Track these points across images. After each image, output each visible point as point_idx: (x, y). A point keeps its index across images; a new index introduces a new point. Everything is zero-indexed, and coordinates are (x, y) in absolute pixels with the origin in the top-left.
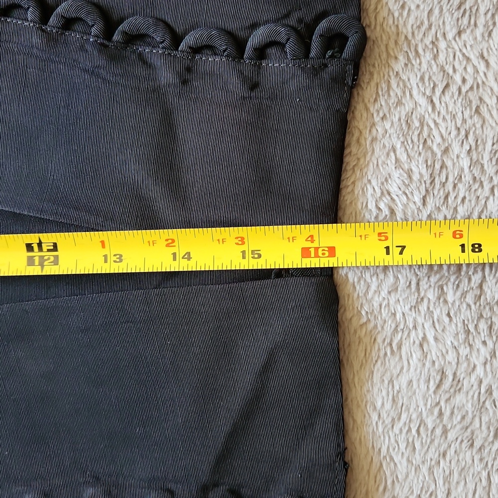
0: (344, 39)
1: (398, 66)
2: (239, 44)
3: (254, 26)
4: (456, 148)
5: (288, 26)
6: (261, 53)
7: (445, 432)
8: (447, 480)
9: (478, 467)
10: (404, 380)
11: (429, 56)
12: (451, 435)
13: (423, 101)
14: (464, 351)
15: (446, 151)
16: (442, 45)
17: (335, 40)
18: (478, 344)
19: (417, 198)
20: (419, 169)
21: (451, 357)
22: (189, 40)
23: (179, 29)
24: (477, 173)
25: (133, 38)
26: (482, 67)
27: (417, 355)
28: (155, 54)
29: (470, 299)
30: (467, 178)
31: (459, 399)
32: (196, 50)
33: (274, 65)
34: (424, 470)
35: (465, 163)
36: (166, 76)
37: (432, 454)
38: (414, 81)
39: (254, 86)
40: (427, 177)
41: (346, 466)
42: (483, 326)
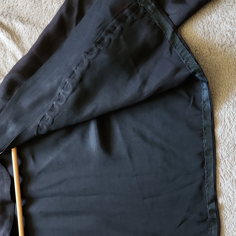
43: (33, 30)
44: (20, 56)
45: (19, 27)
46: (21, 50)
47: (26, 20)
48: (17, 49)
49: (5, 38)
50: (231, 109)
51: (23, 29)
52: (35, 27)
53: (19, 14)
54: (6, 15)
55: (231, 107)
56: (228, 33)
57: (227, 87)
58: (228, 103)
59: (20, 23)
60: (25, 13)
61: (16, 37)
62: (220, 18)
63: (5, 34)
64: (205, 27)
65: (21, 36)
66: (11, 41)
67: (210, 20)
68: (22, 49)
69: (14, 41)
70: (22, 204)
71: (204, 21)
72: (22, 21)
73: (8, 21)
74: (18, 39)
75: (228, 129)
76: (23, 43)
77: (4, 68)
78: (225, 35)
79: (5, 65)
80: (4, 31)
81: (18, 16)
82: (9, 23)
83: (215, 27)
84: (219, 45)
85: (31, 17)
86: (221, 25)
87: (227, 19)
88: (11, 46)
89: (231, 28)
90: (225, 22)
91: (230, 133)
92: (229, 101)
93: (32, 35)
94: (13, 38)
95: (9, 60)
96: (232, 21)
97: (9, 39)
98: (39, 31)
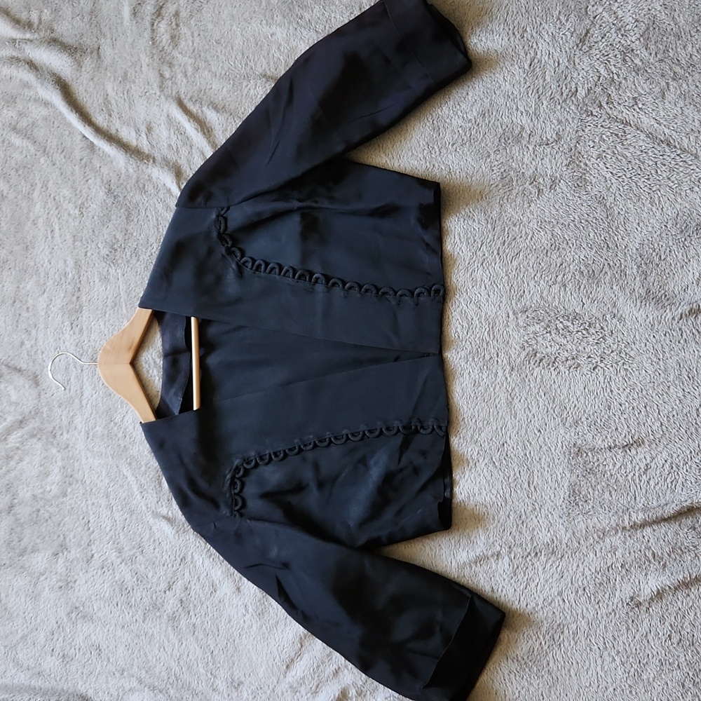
0: (440, 291)
1: (457, 297)
2: (412, 293)
3: (416, 288)
4: (474, 318)
5: (426, 288)
6: (419, 295)
7: (477, 398)
8: (478, 412)
9: (486, 407)
10: (465, 384)
11: (465, 294)
12: (478, 399)
13: (465, 306)
14: (481, 374)
15: (472, 319)
16: (468, 290)
17: (437, 291)
18: (484, 372)
19: (465, 333)
20: (465, 324)
21: (477, 376)
22: (399, 293)
23: (396, 290)
24: (481, 325)
25: (384, 293)
26: (479, 296)
27: (468, 376)
28: (390, 298)
29: (481, 360)
30: (478, 326)
31: (480, 388)
32: (401, 296)
33: (421, 299)
34: (472, 409)
35: (477, 322)
36: (393, 302)
37: (474, 404)
38: (462, 301)
39: (417, 305)
40: (467, 327)
41: (448, 409)
42: (485, 367)
43: (229, 121)
44: (209, 153)
45: (211, 116)
46: (212, 146)
47: (221, 108)
48: (207, 145)
49: (193, 129)
50: (462, 222)
51: (216, 119)
52: (232, 116)
53: (212, 99)
54: (196, 101)
55: (462, 220)
56: (460, 129)
57: (459, 195)
58: (458, 214)
59: (213, 111)
60: (220, 98)
61: (207, 129)
62: (451, 112)
63: (193, 125)
64: (435, 122)
65: (213, 127)
66: (200, 134)
67: (440, 113)
68: (213, 144)
69: (204, 133)
70: (199, 354)
71: (434, 114)
72: (216, 109)
73: (198, 108)
74: (209, 132)
75: (458, 248)
76: (215, 136)
77: (188, 170)
78: (456, 131)
79: (190, 165)
80: (191, 121)
81: (212, 102)
82: (199, 111)
83: (445, 122)
84: (449, 143)
85: (227, 104)
86: (453, 120)
87: (459, 112)
88: (199, 140)
89: (463, 124)
90: (457, 117)
91: (460, 253)
92: (460, 213)
93: (227, 126)
94: (202, 130)
95: (195, 159)
96: (465, 116)
97: (198, 132)
98: (237, 122)
